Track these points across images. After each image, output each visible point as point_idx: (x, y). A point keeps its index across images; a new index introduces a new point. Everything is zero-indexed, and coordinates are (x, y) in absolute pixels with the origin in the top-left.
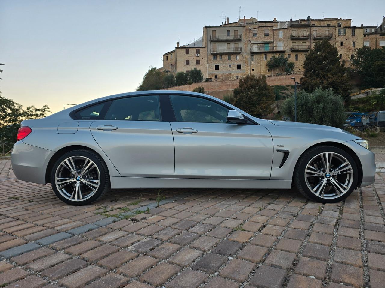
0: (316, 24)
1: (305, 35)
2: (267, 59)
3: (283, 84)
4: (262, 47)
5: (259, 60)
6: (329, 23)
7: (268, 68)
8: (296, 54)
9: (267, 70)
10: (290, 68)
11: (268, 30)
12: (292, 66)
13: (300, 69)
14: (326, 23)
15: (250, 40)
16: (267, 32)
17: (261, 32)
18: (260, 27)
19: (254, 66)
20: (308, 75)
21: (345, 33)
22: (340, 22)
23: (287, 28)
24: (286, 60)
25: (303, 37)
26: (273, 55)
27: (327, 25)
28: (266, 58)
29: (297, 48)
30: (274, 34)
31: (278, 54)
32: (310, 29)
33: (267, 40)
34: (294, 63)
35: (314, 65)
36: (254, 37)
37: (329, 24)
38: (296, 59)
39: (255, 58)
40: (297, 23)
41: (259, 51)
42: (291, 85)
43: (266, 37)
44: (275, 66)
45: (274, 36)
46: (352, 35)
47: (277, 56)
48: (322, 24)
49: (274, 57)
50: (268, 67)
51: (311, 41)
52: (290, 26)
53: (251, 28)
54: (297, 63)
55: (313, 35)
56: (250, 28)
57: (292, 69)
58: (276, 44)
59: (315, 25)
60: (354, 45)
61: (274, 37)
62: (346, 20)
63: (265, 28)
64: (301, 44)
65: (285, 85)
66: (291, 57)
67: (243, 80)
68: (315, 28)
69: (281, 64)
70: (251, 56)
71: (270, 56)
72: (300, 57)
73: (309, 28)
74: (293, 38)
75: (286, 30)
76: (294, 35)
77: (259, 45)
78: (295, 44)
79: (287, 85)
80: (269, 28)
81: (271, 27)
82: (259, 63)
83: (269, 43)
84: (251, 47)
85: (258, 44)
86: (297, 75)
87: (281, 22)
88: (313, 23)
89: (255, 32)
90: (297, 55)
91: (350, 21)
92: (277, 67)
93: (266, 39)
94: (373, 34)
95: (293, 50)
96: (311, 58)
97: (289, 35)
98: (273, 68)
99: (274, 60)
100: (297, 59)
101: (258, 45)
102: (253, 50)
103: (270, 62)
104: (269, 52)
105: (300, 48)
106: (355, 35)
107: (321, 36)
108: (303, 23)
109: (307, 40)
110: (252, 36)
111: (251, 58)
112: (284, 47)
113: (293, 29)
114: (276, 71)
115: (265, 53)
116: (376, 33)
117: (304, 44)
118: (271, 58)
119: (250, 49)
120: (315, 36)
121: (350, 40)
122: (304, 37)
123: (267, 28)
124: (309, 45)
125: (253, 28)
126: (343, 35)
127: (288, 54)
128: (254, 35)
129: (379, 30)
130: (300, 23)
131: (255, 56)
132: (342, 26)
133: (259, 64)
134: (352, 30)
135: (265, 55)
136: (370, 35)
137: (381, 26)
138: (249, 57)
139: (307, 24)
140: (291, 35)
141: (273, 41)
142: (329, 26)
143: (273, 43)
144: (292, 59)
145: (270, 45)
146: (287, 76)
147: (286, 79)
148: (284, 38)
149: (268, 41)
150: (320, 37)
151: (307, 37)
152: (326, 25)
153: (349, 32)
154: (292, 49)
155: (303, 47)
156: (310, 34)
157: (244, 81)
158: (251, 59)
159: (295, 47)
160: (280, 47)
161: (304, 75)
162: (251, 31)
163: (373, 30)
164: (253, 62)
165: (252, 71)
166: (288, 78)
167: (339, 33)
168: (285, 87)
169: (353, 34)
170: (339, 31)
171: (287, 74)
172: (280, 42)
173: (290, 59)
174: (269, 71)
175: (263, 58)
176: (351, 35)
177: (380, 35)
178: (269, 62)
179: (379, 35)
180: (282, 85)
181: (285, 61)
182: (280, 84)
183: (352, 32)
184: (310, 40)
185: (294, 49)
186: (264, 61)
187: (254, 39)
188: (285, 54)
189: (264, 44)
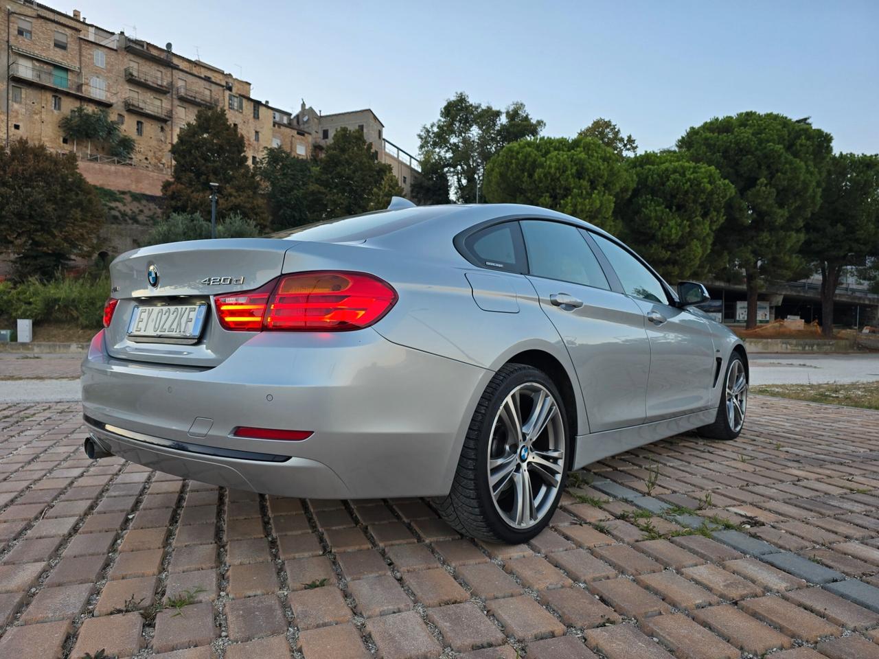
0: (183, 65)
1: (159, 83)
2: (59, 109)
3: (108, 185)
4: (45, 73)
5: (37, 107)
6: (209, 74)
7: (62, 134)
8: (139, 120)
9: (61, 139)
10: (124, 149)
11: (64, 35)
12: (127, 145)
13: (148, 158)
14: (204, 73)
15: (8, 42)
16: (62, 39)
17: (43, 33)
18: (39, 17)
19: (20, 117)
20: (184, 180)
21: (241, 107)
22: (230, 81)
23: (116, 50)
24: (115, 129)
25: (156, 86)
26: (77, 104)
27: (205, 76)
28: (58, 106)
29: (141, 105)
30: (80, 50)
31: (90, 104)
32: (172, 75)
33: (62, 59)
34: (133, 141)
35: (199, 159)
36: (20, 38)
37: (209, 78)
38: (138, 132)
39: (23, 96)
40: (138, 47)
41: (36, 80)
42: (129, 192)
43: (57, 49)
44: (84, 133)
45: (81, 55)
46: (254, 117)
47: (90, 109)
48: (195, 71)
49: (80, 110)
50: (64, 131)
51: (172, 101)
52: (126, 48)
53: (13, 11)
54: (141, 142)
55: (178, 89)
56: (9, 7)
57: (129, 153)
58: (87, 79)
59: (181, 67)
60: (257, 139)
61: (80, 58)
62: (242, 82)
63: (55, 25)
64: (150, 99)
65: (112, 189)
66: (125, 122)
67: (8, 151)
68: (181, 74)
69: (101, 134)
70: (10, 87)
71: (68, 105)
72: (148, 129)
73: (170, 69)
74: (131, 80)
75: (113, 53)
76: (135, 74)
77: (37, 64)
78: (135, 95)
79: (121, 190)
80: (66, 29)
81: (74, 31)
82: (37, 114)
83: (66, 70)
84: (11, 62)
85: (34, 62)
86: (145, 172)
87: (97, 28)
88: (176, 61)
89: (25, 26)
90: (142, 123)
91: (247, 86)
92: (90, 138)
93: (57, 56)
94: (284, 125)
95: (131, 107)
96: (190, 142)
97: (122, 69)
98: (77, 138)
99: (80, 116)
100: (140, 131)
101: (33, 64)
102: (18, 71)
103: (71, 120)
104: (68, 94)
105: (149, 110)
106: (258, 118)
107: (195, 98)
108: (155, 52)
109: (165, 97)
110: (16, 33)
111: (11, 92)
112: (109, 95)
113: (131, 57)
114: (87, 147)
115: (57, 93)
116: (289, 125)
117: (158, 103)
118: (73, 111)
119: (9, 67)
120: (182, 92)
121: (250, 125)
122: (158, 85)
123: (61, 29)
124: (169, 107)
125: (18, 11)
126: (237, 110)
127: (119, 115)
128: (21, 32)
129: (295, 122)
130: (145, 48)
131: (23, 91)
132: (234, 90)
133: (37, 117)
134: (254, 107)
135: (55, 97)
136: (282, 127)
137: (297, 116)
138: (5, 87)
139: (164, 59)
140: (126, 70)
141: (80, 69)
142: (207, 79)
143: (79, 74)
144: (128, 127)
145: (70, 76)
146: (120, 168)
147: (116, 173)
148: (109, 71)
149: (65, 64)
150: (193, 99)
151: (164, 89)
152: (203, 76)
153: (248, 108)
154: (129, 105)
155: (156, 110)
156: (171, 84)
157: (13, 152)
158: (10, 95)
159: (136, 103)
160: (97, 89)
161: (173, 177)
162: (12, 19)
163: (285, 120)
164: (16, 106)
165: (13, 129)
166: (123, 173)
167: (230, 104)
168: (115, 194)
169: (256, 116)
170: (230, 99)
171: (119, 162)
172: (98, 77)
173: (123, 127)
174: (65, 141)
175: (49, 104)
176: (252, 115)
177: (298, 133)
178: (66, 118)
179: (296, 132)
180: (107, 187)
181: (111, 129)
182: (101, 182)
183: (254, 110)
184: (172, 97)
185: (133, 105)
186: (53, 112)
187: (23, 44)
188: (110, 110)
189: (51, 68)
